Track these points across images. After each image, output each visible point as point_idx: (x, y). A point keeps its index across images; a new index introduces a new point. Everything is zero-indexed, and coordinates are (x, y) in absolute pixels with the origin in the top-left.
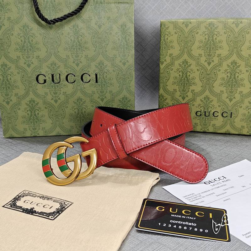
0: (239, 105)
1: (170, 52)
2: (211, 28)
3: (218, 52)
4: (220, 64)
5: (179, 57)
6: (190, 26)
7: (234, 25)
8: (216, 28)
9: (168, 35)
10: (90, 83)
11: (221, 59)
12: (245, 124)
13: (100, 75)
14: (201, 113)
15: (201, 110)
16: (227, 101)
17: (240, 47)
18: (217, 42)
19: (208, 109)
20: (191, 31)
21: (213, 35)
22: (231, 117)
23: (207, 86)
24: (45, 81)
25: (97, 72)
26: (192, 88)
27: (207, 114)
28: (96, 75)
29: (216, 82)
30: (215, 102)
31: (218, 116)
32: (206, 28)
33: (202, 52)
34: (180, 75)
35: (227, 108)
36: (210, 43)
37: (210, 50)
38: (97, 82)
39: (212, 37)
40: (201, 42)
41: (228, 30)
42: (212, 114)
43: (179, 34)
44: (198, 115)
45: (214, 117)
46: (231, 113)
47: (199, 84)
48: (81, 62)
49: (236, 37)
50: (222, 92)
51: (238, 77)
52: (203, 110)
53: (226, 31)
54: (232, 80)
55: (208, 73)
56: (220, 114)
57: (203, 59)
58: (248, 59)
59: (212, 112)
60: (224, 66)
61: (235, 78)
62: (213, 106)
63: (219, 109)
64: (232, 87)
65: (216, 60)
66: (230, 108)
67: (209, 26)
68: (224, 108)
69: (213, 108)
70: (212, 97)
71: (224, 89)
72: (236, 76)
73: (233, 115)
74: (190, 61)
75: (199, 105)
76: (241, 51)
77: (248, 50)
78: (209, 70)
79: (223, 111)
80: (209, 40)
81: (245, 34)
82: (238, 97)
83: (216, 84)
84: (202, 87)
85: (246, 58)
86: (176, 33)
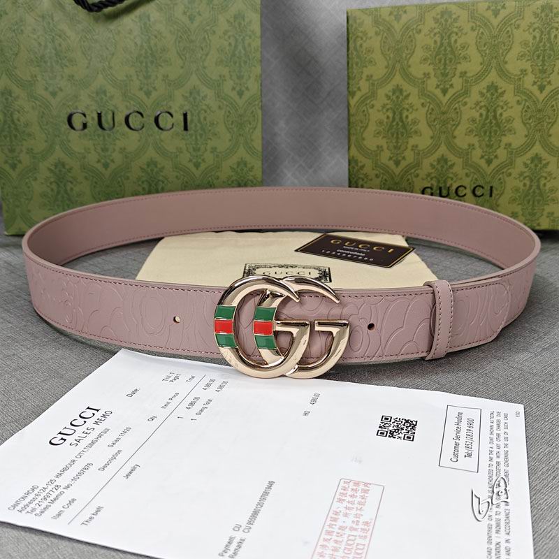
0: (505, 170)
1: (367, 71)
2: (446, 21)
3: (460, 68)
4: (466, 92)
5: (384, 81)
6: (404, 19)
7: (490, 12)
8: (456, 20)
9: (362, 38)
10: (172, 130)
11: (467, 81)
13: (192, 115)
14: (433, 191)
15: (432, 184)
16: (483, 163)
17: (502, 56)
18: (459, 47)
19: (445, 182)
20: (407, 28)
21: (450, 35)
22: (491, 196)
23: (443, 137)
24: (85, 126)
25: (185, 109)
26: (412, 141)
27: (444, 193)
28: (185, 115)
29: (459, 128)
30: (458, 169)
31: (465, 195)
32: (436, 20)
33: (430, 69)
34: (388, 117)
35: (483, 177)
36: (445, 50)
37: (445, 64)
38: (186, 128)
39: (449, 38)
40: (427, 48)
41: (478, 23)
42: (454, 191)
43: (383, 35)
45: (457, 197)
46: (491, 187)
47: (426, 132)
48: (155, 88)
49: (494, 37)
50: (472, 146)
51: (501, 115)
52: (435, 184)
53: (474, 25)
54: (491, 123)
55: (443, 109)
57: (432, 83)
58: (519, 79)
59: (454, 188)
60: (474, 96)
61: (495, 117)
62: (456, 175)
63: (466, 182)
64: (490, 136)
65: (457, 82)
66: (488, 179)
67: (442, 16)
68: (476, 179)
69: (455, 179)
70: (452, 158)
71: (475, 141)
72: (498, 113)
73: (495, 192)
74: (407, 88)
75: (429, 175)
76: (506, 63)
77: (519, 62)
78: (444, 104)
79: (475, 185)
80: (442, 44)
81: (512, 30)
82: (502, 154)
83: (460, 131)
84: (432, 138)
85: (516, 78)
86: (377, 34)
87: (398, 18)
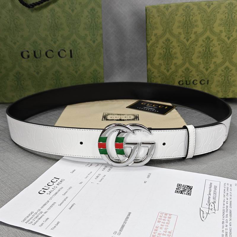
0: (213, 73)
1: (154, 32)
2: (188, 10)
3: (194, 30)
4: (197, 40)
5: (162, 36)
6: (170, 10)
7: (207, 6)
8: (192, 10)
9: (152, 18)
10: (66, 57)
11: (197, 36)
12: (219, 89)
13: (74, 51)
14: (183, 82)
15: (183, 80)
16: (204, 70)
17: (212, 25)
18: (193, 21)
19: (188, 78)
20: (171, 14)
21: (190, 16)
22: (208, 84)
23: (187, 59)
24: (28, 56)
25: (71, 48)
26: (174, 61)
27: (188, 83)
28: (71, 51)
29: (194, 55)
30: (194, 73)
31: (197, 84)
32: (183, 10)
33: (181, 31)
34: (164, 51)
35: (204, 76)
36: (188, 22)
37: (188, 29)
38: (71, 57)
39: (189, 17)
40: (180, 22)
41: (201, 11)
42: (192, 82)
43: (161, 17)
44: (181, 84)
45: (193, 85)
46: (208, 81)
47: (180, 57)
48: (58, 40)
49: (209, 17)
50: (199, 63)
51: (212, 50)
52: (184, 79)
53: (200, 12)
54: (207, 53)
55: (187, 48)
56: (198, 82)
57: (182, 37)
58: (219, 35)
59: (192, 81)
60: (200, 42)
61: (209, 51)
62: (193, 75)
63: (198, 78)
64: (207, 59)
65: (193, 36)
66: (207, 77)
67: (186, 8)
68: (201, 77)
69: (192, 77)
70: (191, 68)
71: (201, 61)
72: (211, 49)
74: (172, 39)
75: (181, 75)
76: (213, 28)
77: (219, 27)
78: (187, 46)
79: (201, 79)
80: (186, 20)
81: (216, 14)
82: (212, 66)
83: (194, 57)
84: (182, 60)
85: (218, 34)
86: (158, 16)
87: (167, 9)
